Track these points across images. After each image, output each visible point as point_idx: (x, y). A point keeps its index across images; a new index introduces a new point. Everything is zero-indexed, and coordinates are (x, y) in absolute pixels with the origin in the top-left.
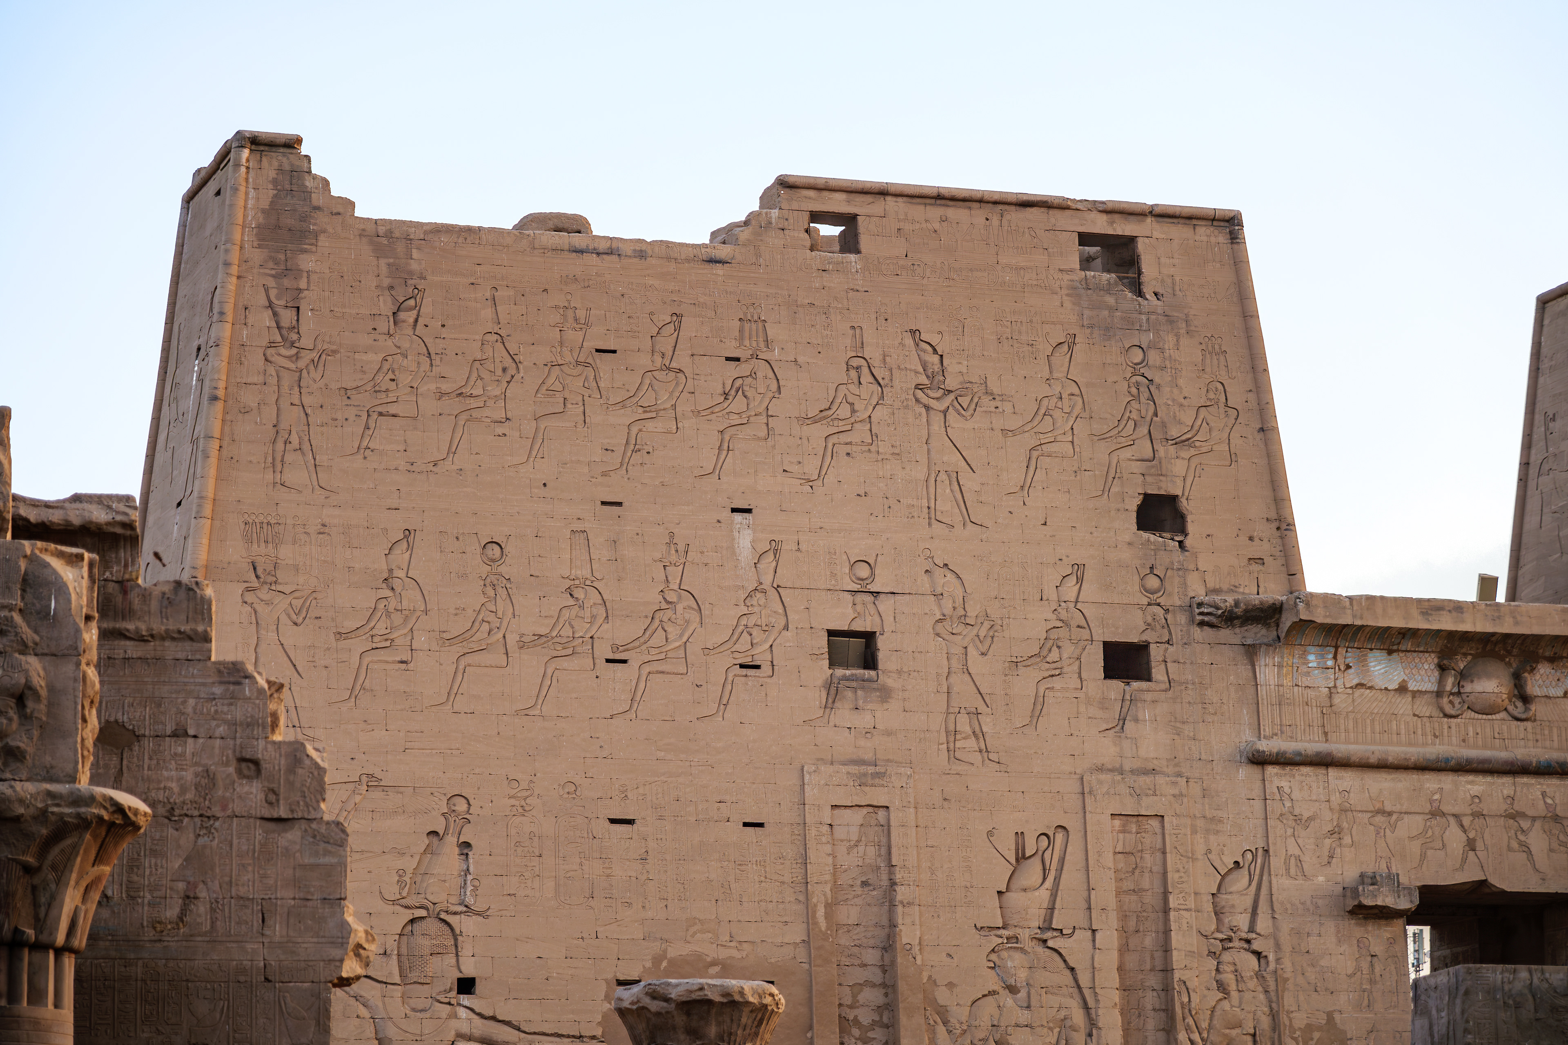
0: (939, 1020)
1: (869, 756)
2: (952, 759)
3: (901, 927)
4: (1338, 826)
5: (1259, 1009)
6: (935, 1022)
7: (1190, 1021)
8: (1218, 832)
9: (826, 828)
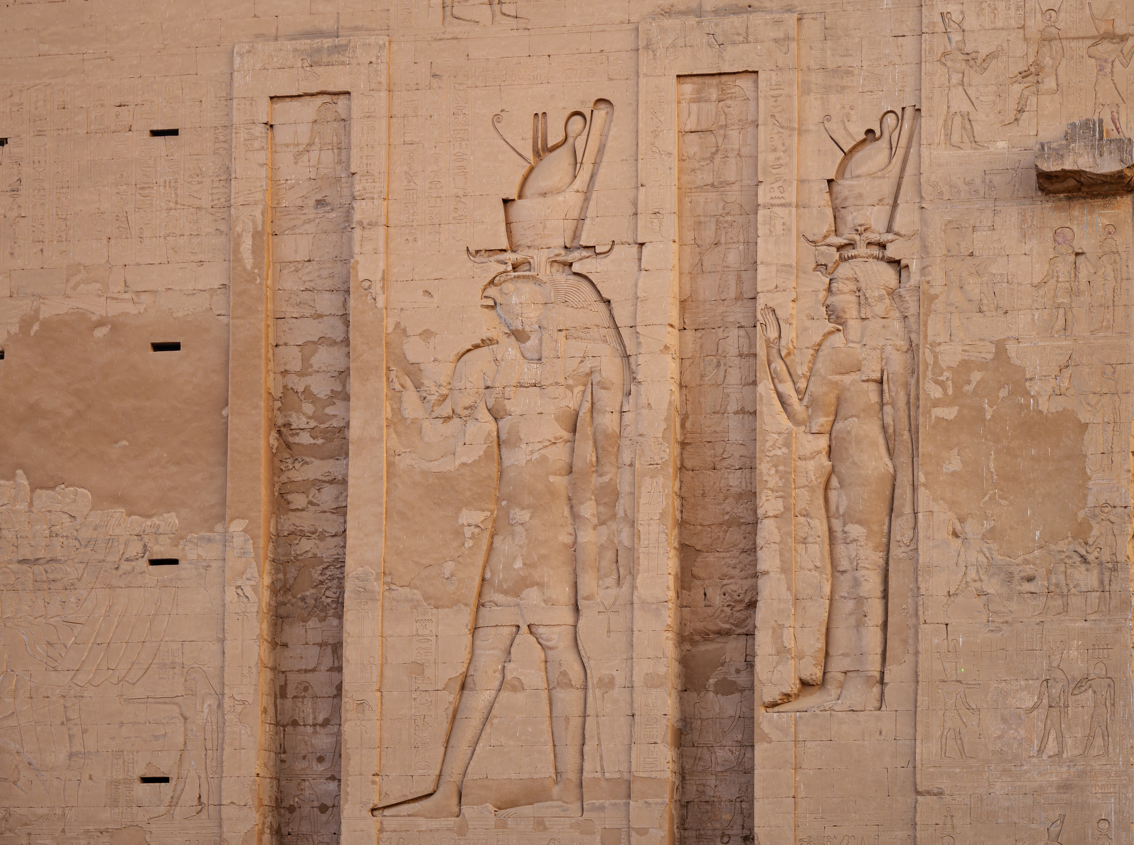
0: (409, 383)
1: (328, 24)
2: (449, 18)
3: (357, 257)
4: (1036, 63)
5: (889, 342)
6: (403, 386)
7: (779, 365)
8: (843, 88)
9: (259, 130)
